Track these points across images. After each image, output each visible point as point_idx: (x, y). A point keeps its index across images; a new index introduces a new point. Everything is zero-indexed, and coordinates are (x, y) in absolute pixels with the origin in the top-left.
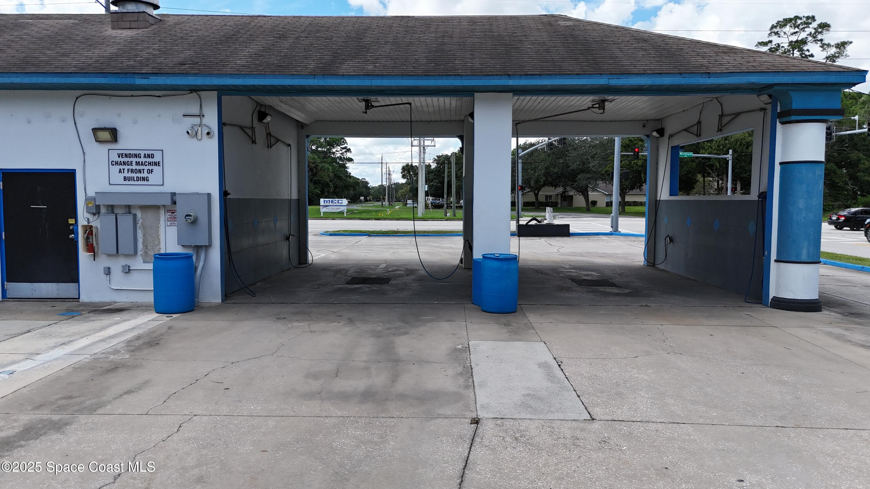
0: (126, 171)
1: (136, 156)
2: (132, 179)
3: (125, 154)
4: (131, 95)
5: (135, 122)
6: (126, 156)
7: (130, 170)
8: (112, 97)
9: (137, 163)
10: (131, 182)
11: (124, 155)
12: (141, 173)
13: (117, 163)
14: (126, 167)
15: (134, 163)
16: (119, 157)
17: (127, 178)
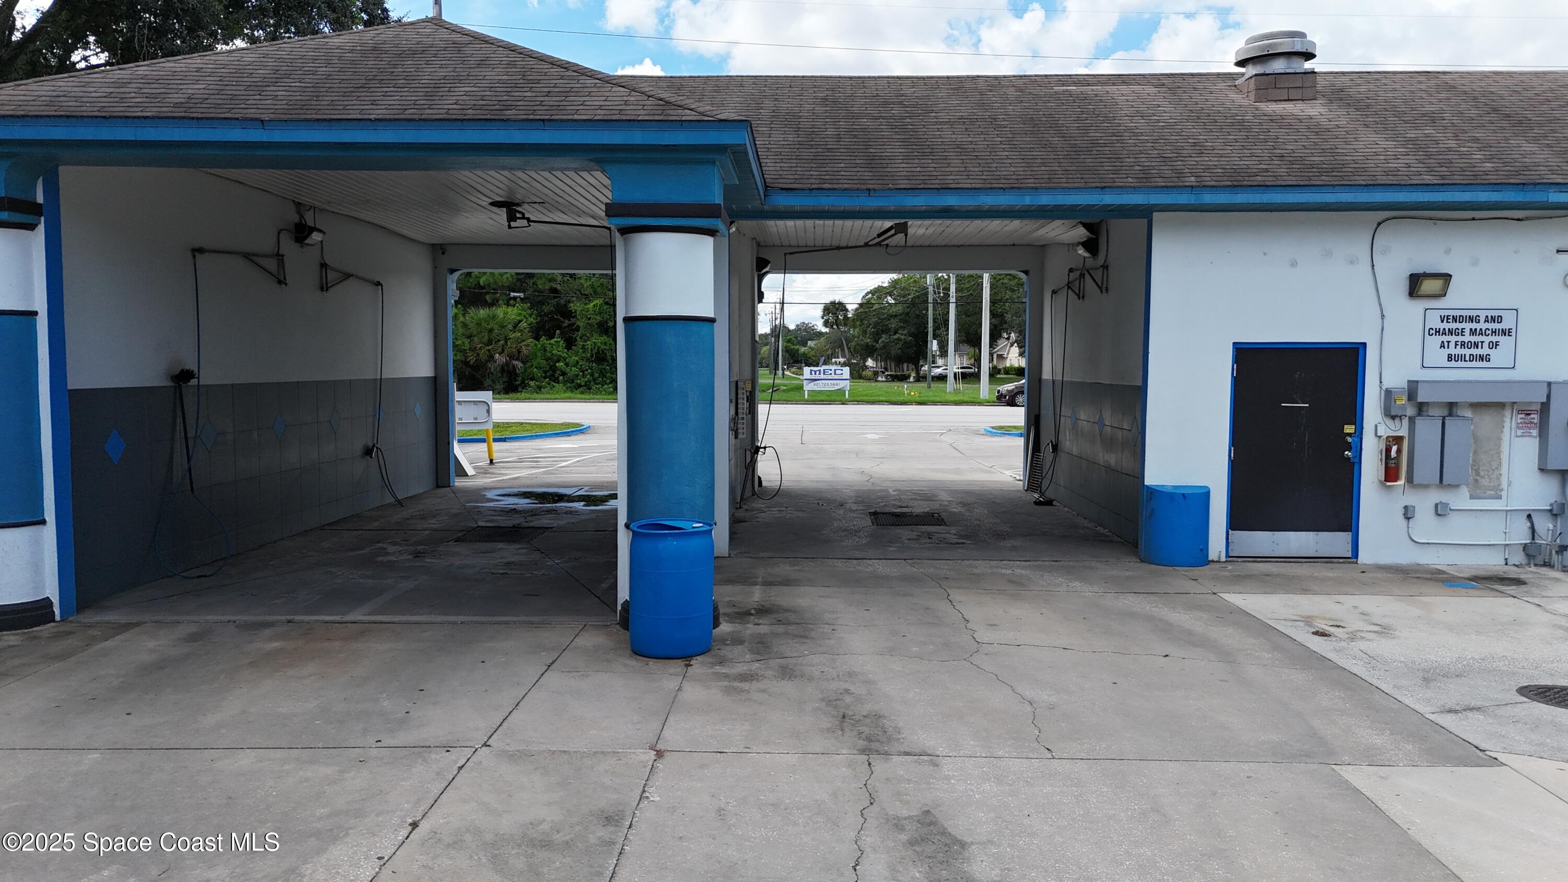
0: (1452, 345)
1: (1471, 319)
2: (1462, 358)
3: (1453, 316)
4: (1471, 217)
5: (1475, 263)
6: (1455, 319)
7: (1459, 343)
8: (1438, 222)
9: (1473, 332)
10: (1460, 364)
11: (1451, 317)
12: (1477, 348)
13: (1438, 332)
14: (1453, 339)
15: (1467, 332)
16: (1442, 322)
17: (1453, 357)
